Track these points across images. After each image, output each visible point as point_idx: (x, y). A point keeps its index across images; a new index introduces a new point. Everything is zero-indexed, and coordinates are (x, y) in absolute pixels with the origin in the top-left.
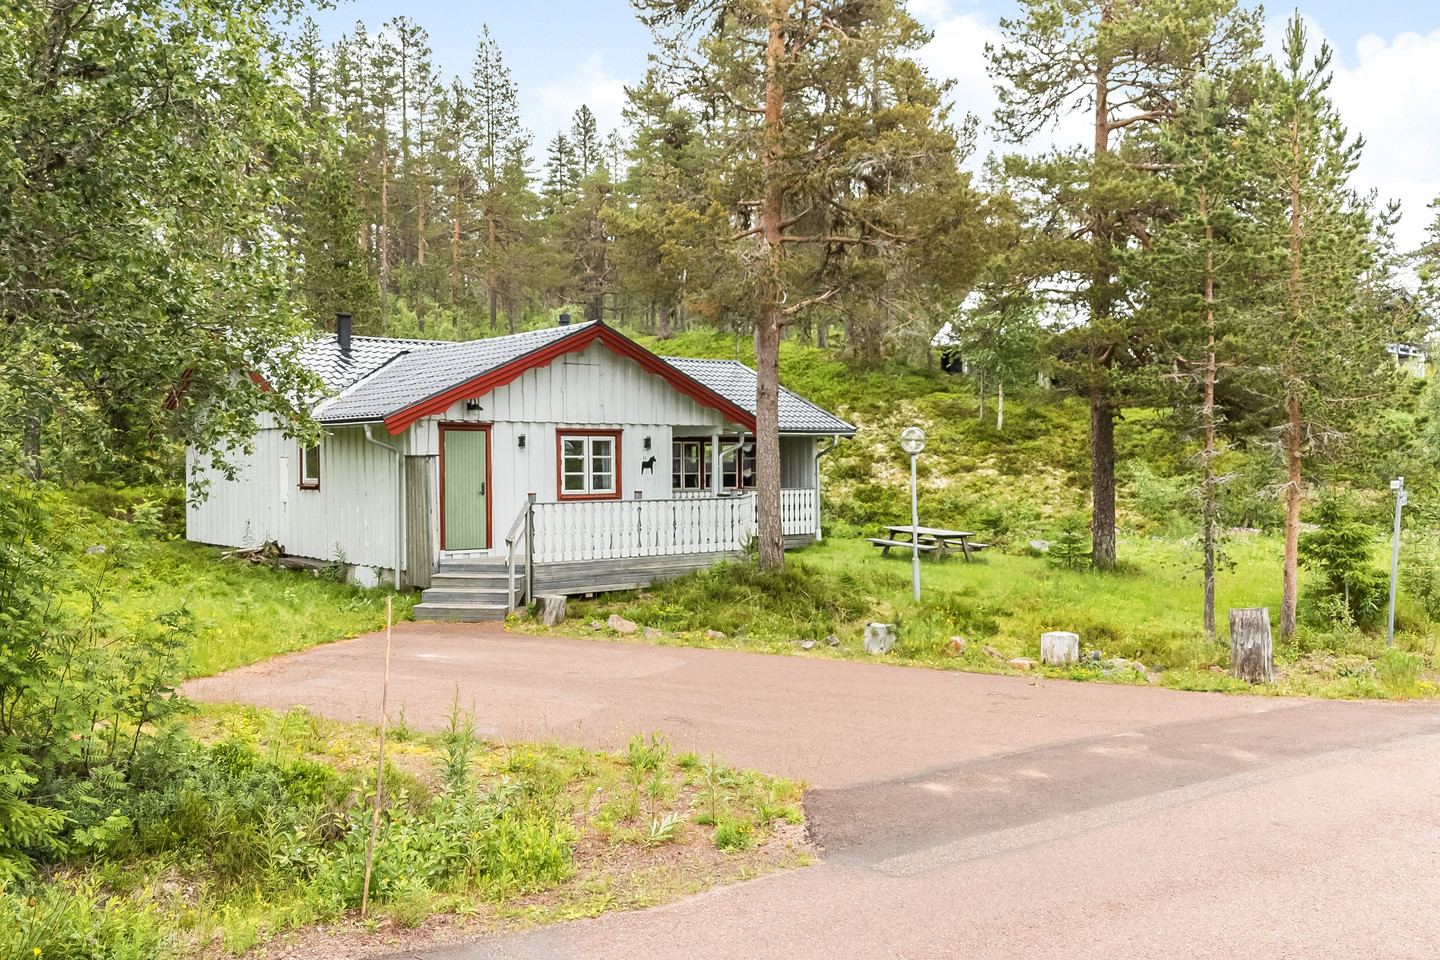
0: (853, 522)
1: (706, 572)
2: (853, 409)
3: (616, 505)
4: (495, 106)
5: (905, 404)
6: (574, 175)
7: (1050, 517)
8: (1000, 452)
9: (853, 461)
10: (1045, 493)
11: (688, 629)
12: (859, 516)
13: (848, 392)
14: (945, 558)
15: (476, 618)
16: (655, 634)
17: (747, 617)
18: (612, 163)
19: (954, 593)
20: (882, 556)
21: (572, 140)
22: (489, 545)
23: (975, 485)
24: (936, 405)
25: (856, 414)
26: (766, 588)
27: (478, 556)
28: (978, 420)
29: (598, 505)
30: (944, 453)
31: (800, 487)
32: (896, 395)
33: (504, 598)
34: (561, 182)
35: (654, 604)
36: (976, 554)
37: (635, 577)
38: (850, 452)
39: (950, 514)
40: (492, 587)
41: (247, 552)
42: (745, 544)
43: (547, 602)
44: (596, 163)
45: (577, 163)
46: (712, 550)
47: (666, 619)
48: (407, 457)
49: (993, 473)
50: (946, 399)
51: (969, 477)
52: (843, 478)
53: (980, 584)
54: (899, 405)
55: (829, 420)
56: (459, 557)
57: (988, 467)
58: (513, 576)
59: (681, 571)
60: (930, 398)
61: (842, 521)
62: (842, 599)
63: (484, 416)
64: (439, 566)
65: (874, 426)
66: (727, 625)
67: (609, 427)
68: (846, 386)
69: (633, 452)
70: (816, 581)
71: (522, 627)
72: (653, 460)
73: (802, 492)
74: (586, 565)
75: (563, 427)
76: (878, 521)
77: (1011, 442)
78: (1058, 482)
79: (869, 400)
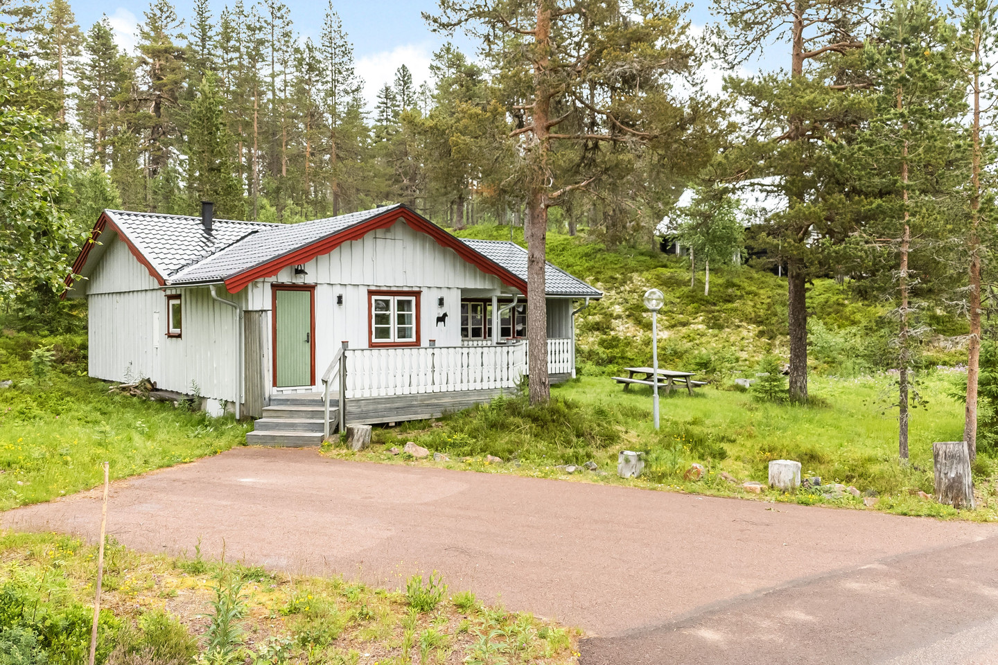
0: (598, 364)
1: (486, 406)
2: (597, 280)
3: (415, 351)
4: (337, 60)
5: (635, 276)
6: (396, 114)
7: (746, 360)
8: (707, 311)
9: (598, 318)
10: (742, 342)
11: (471, 454)
12: (602, 359)
13: (593, 267)
14: (673, 393)
15: (298, 443)
16: (443, 459)
17: (520, 444)
18: (423, 106)
19: (685, 422)
20: (624, 391)
21: (394, 89)
22: (313, 382)
23: (689, 336)
24: (658, 277)
25: (600, 283)
26: (535, 419)
27: (304, 391)
28: (691, 288)
29: (399, 351)
30: (665, 312)
31: (560, 337)
32: (627, 270)
33: (320, 427)
34: (387, 119)
35: (443, 432)
36: (697, 390)
37: (430, 409)
38: (595, 311)
39: (671, 358)
40: (312, 418)
41: (128, 387)
42: (518, 383)
43: (356, 431)
44: (412, 106)
45: (398, 106)
46: (492, 387)
47: (453, 445)
48: (245, 312)
49: (702, 327)
50: (666, 272)
51: (684, 330)
52: (590, 330)
53: (705, 415)
54: (631, 277)
55: (582, 286)
56: (288, 392)
57: (698, 323)
58: (328, 409)
59: (467, 404)
60: (654, 272)
61: (590, 363)
62: (597, 429)
63: (309, 279)
64: (270, 400)
65: (613, 292)
66: (504, 451)
67: (410, 289)
68: (592, 263)
69: (429, 310)
70: (575, 414)
71: (335, 452)
72: (445, 315)
73: (561, 341)
74: (389, 400)
75: (374, 288)
76: (617, 363)
77: (715, 304)
78: (751, 334)
79: (610, 273)
